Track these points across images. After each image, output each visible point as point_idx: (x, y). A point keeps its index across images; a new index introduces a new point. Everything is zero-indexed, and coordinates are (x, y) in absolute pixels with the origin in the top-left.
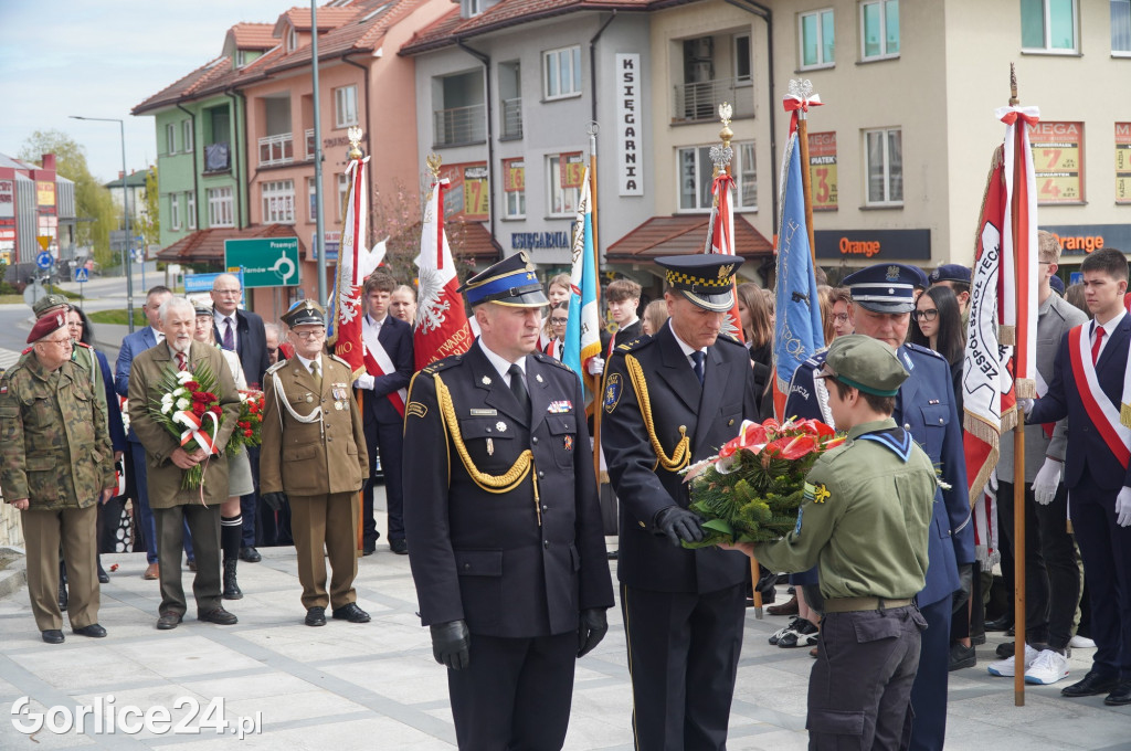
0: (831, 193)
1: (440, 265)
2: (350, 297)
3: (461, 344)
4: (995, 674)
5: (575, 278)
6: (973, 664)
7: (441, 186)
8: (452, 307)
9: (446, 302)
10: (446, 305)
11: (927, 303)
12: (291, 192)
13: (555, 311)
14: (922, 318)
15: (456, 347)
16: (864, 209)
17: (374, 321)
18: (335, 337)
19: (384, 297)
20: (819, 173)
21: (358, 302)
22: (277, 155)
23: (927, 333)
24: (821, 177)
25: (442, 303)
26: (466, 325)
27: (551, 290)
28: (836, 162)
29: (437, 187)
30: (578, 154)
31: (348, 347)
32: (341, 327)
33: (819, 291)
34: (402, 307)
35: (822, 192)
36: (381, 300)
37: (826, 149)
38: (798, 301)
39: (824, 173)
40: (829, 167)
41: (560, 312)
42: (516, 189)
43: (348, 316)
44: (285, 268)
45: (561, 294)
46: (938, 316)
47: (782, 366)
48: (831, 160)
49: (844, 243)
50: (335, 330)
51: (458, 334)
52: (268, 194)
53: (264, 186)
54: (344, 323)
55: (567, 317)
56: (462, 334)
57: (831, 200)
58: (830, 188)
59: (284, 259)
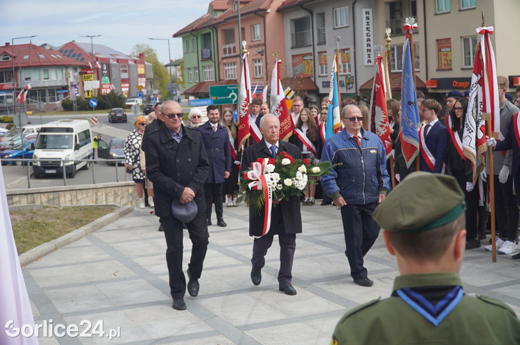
0: (449, 63)
1: (278, 94)
2: (244, 106)
3: (287, 124)
4: (487, 250)
5: (331, 98)
6: (480, 246)
7: (278, 63)
8: (283, 109)
9: (281, 107)
10: (281, 109)
11: (459, 105)
12: (235, 67)
13: (323, 110)
14: (456, 111)
15: (285, 125)
16: (462, 69)
17: (253, 116)
18: (238, 122)
19: (257, 107)
20: (444, 55)
21: (247, 108)
22: (230, 52)
23: (458, 116)
24: (445, 57)
25: (279, 108)
26: (289, 117)
27: (323, 103)
28: (451, 50)
29: (277, 63)
30: (348, 49)
31: (243, 126)
32: (240, 118)
33: (419, 101)
34: (263, 111)
35: (446, 63)
36: (255, 108)
37: (447, 45)
38: (410, 105)
39: (446, 55)
40: (448, 53)
41: (324, 111)
42: (324, 64)
43: (243, 114)
44: (233, 97)
45: (326, 105)
46: (463, 110)
47: (404, 130)
48: (449, 49)
49: (455, 83)
50: (238, 119)
51: (286, 120)
52: (227, 68)
53: (225, 64)
54: (242, 116)
55: (327, 113)
56: (287, 120)
57: (450, 66)
58: (449, 61)
59: (233, 93)
